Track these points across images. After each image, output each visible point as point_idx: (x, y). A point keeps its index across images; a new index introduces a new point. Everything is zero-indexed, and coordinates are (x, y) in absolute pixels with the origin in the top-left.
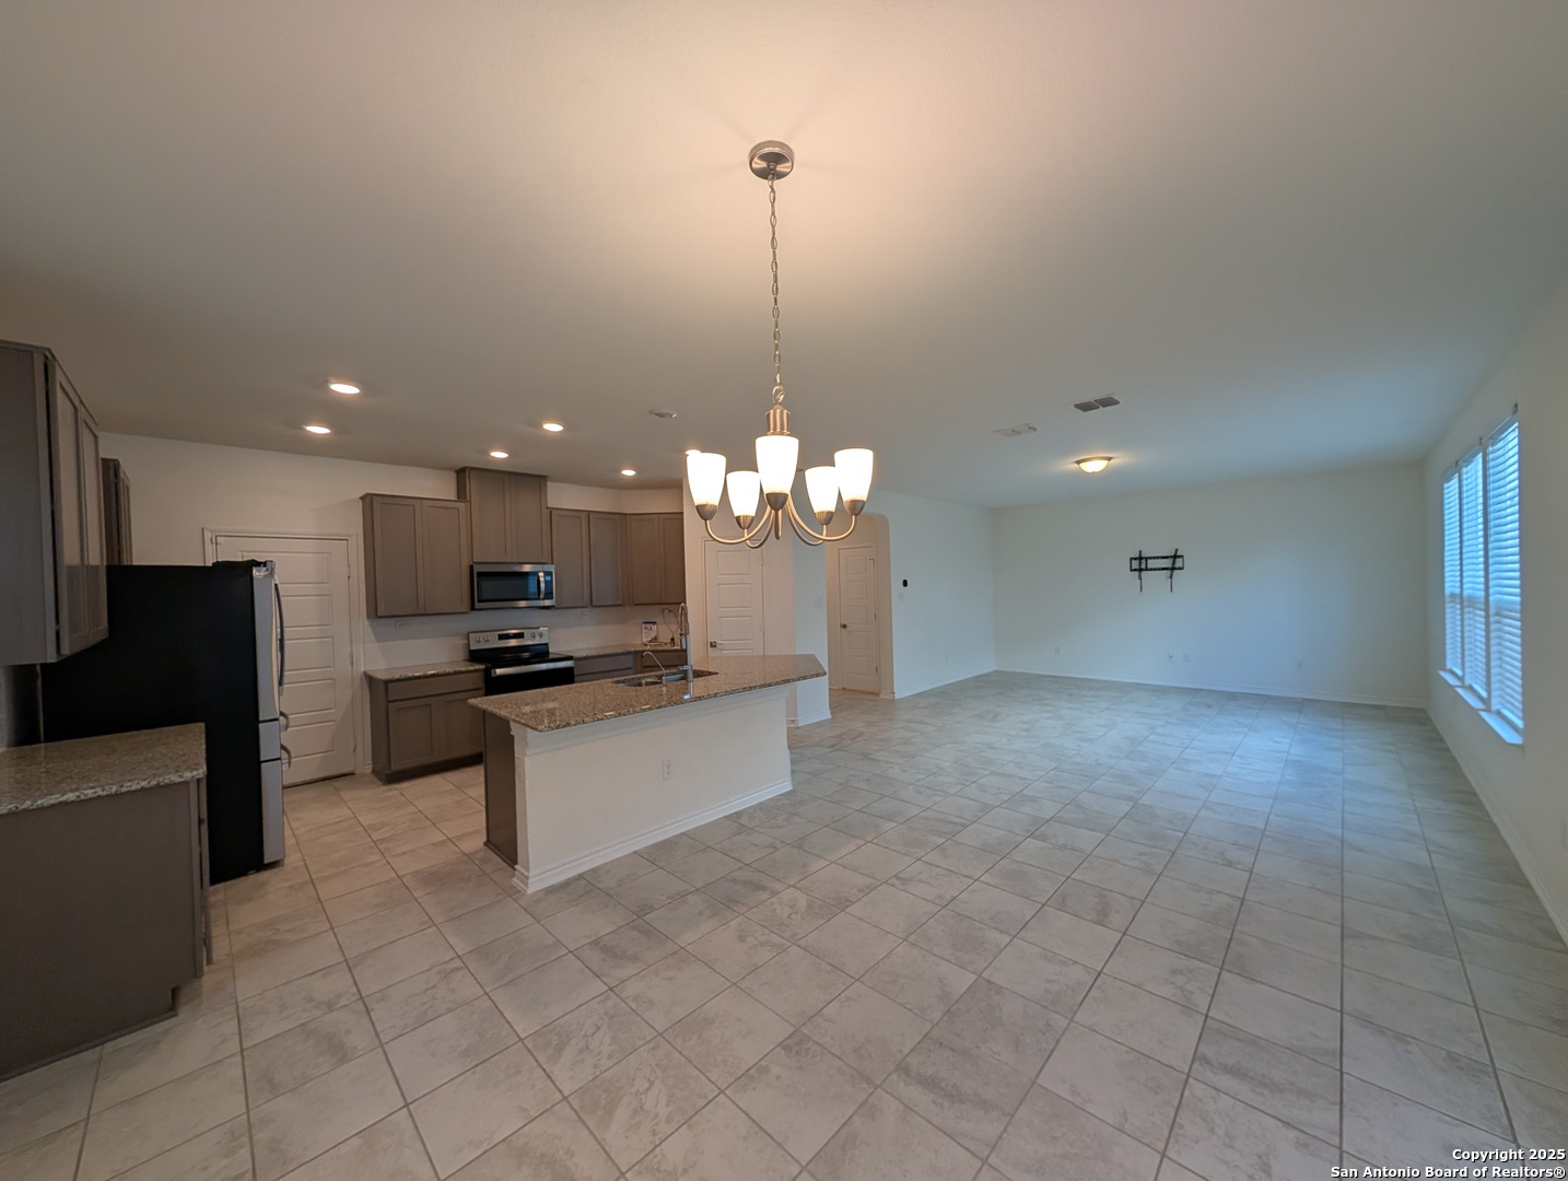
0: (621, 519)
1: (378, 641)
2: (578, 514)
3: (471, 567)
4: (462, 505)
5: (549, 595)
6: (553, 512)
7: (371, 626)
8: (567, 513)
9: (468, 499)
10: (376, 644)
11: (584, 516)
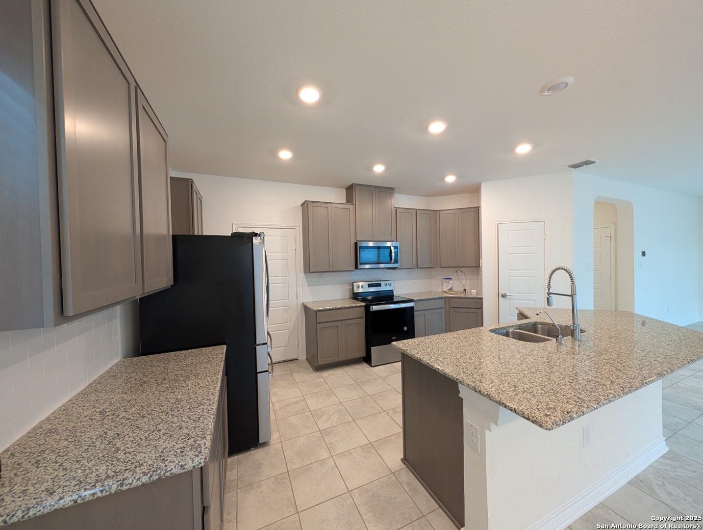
0: (434, 214)
1: (309, 286)
2: (410, 211)
3: (356, 244)
4: (351, 207)
5: (396, 261)
6: (397, 209)
7: (306, 277)
8: (405, 211)
9: (354, 203)
10: (308, 287)
11: (414, 212)
